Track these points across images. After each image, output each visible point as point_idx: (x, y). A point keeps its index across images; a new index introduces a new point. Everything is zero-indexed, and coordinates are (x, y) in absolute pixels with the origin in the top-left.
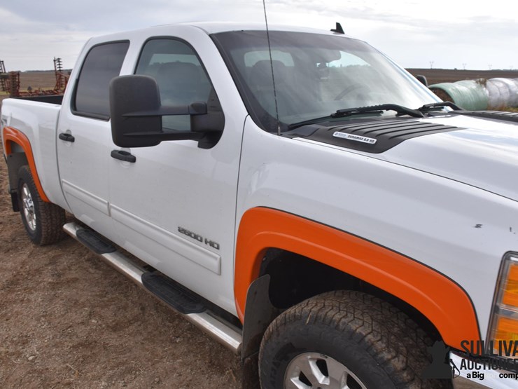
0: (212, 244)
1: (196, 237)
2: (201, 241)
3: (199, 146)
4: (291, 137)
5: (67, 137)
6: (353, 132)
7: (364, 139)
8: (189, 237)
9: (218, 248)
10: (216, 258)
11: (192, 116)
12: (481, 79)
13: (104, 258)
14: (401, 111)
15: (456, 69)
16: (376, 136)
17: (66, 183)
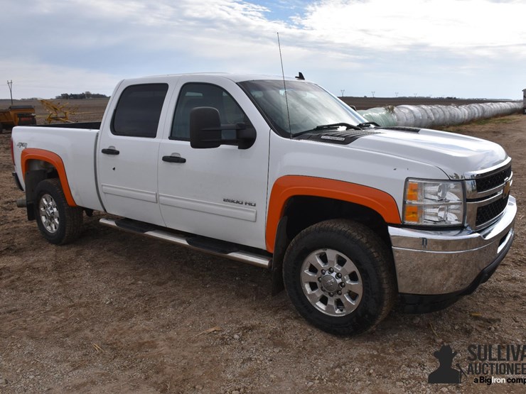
0: (250, 204)
1: (238, 202)
2: (242, 203)
3: (239, 148)
4: (299, 139)
5: (111, 152)
6: (332, 136)
7: (338, 139)
8: (233, 203)
9: (255, 205)
10: (253, 212)
11: (237, 130)
12: (390, 107)
13: (148, 235)
14: (349, 127)
15: (365, 97)
16: (344, 137)
17: (105, 186)
